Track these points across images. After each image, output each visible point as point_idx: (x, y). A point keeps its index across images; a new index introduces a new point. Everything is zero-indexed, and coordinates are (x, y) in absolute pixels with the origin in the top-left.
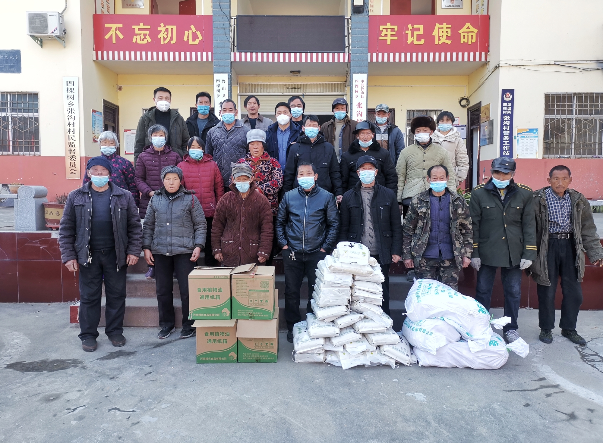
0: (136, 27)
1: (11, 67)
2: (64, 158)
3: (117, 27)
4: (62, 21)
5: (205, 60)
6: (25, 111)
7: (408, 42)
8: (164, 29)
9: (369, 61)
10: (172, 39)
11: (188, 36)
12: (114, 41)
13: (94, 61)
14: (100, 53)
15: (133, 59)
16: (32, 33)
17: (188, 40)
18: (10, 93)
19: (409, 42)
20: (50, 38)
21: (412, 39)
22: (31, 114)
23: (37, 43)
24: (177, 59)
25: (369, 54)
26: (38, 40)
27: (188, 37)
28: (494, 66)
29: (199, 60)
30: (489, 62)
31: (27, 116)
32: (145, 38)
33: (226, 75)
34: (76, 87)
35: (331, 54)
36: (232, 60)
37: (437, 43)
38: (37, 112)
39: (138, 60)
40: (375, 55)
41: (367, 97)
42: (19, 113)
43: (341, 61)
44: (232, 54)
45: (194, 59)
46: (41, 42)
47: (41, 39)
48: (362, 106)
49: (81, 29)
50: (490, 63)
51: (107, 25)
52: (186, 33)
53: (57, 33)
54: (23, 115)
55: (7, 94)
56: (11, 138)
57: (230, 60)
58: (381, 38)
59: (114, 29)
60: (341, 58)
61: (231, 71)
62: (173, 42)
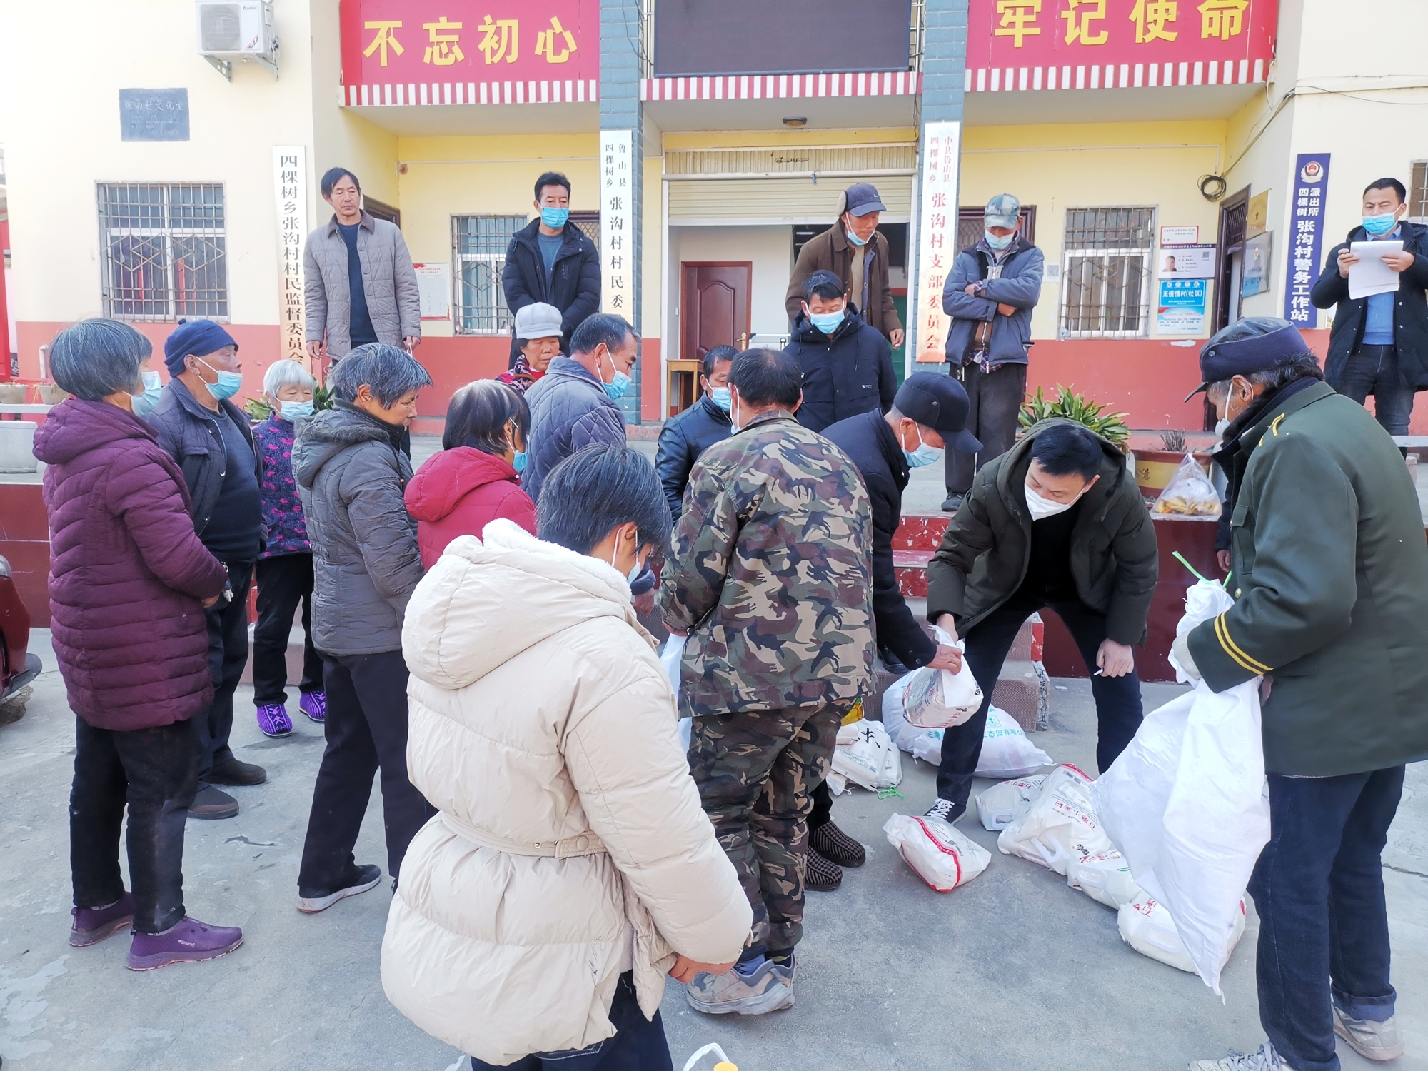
0: (430, 27)
1: (169, 127)
2: (277, 328)
3: (389, 29)
4: (269, 20)
5: (581, 98)
6: (198, 224)
7: (1066, 39)
8: (491, 30)
9: (968, 88)
10: (508, 51)
11: (544, 42)
12: (384, 62)
13: (341, 107)
14: (353, 89)
15: (424, 101)
16: (207, 49)
17: (544, 53)
18: (167, 186)
19: (1069, 39)
20: (245, 61)
21: (1077, 32)
22: (210, 232)
23: (221, 71)
24: (520, 99)
25: (969, 73)
26: (222, 65)
27: (545, 47)
28: (1283, 94)
29: (569, 98)
30: (1272, 84)
31: (202, 236)
32: (451, 51)
33: (629, 132)
34: (300, 169)
35: (875, 76)
36: (644, 97)
37: (1139, 39)
38: (222, 226)
39: (434, 103)
40: (982, 73)
41: (958, 180)
42: (186, 230)
43: (900, 91)
44: (644, 82)
45: (557, 99)
46: (229, 69)
47: (229, 63)
48: (944, 202)
49: (312, 38)
50: (1276, 87)
51: (369, 25)
52: (541, 35)
53: (260, 48)
54: (194, 234)
55: (162, 189)
56: (171, 285)
57: (639, 97)
58: (998, 32)
59: (383, 33)
60: (900, 83)
61: (640, 124)
62: (512, 58)
